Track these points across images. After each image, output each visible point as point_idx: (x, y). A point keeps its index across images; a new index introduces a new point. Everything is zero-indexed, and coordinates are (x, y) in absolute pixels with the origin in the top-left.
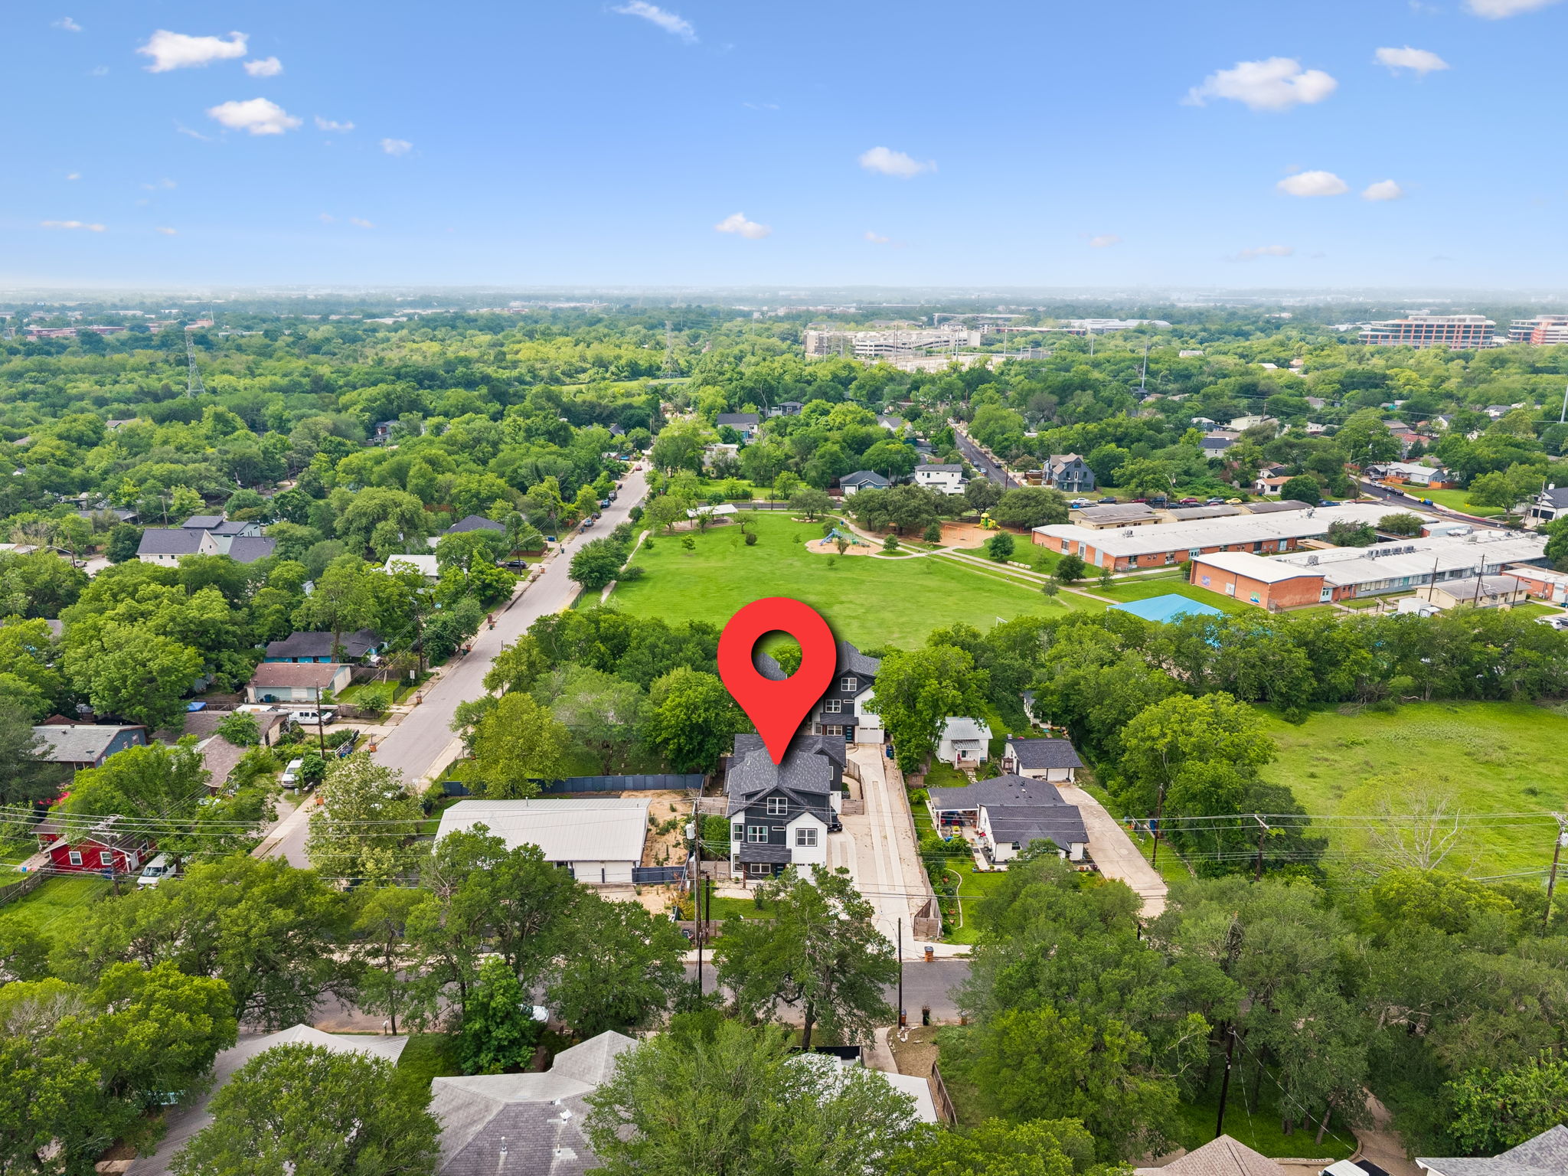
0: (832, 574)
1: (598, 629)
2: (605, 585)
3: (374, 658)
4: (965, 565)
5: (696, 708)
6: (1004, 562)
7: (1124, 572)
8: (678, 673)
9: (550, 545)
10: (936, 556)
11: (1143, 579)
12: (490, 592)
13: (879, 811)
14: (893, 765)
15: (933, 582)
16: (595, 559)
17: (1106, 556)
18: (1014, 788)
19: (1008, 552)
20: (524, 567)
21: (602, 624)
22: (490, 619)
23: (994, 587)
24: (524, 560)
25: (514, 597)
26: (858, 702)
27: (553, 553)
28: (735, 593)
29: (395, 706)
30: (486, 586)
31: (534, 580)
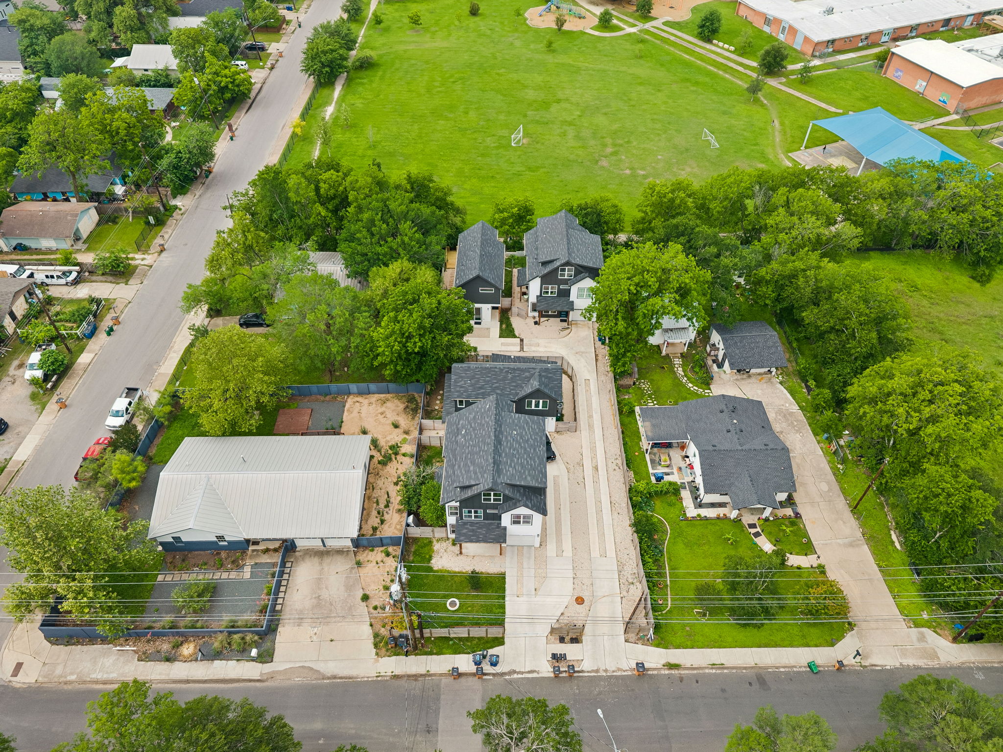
0: (550, 58)
1: (317, 189)
2: (336, 77)
3: (119, 190)
4: (674, 44)
5: (410, 337)
6: (709, 40)
7: (820, 57)
8: (395, 268)
9: (289, 15)
10: (647, 32)
11: (838, 66)
12: (228, 95)
13: (591, 427)
14: (604, 351)
15: (643, 70)
16: (325, 53)
17: (807, 39)
18: (725, 416)
19: (714, 31)
20: (263, 49)
21: (322, 185)
22: (230, 127)
23: (701, 79)
24: (261, 39)
25: (253, 94)
26: (574, 290)
27: (291, 28)
28: (458, 87)
29: (138, 256)
30: (222, 90)
31: (272, 68)
